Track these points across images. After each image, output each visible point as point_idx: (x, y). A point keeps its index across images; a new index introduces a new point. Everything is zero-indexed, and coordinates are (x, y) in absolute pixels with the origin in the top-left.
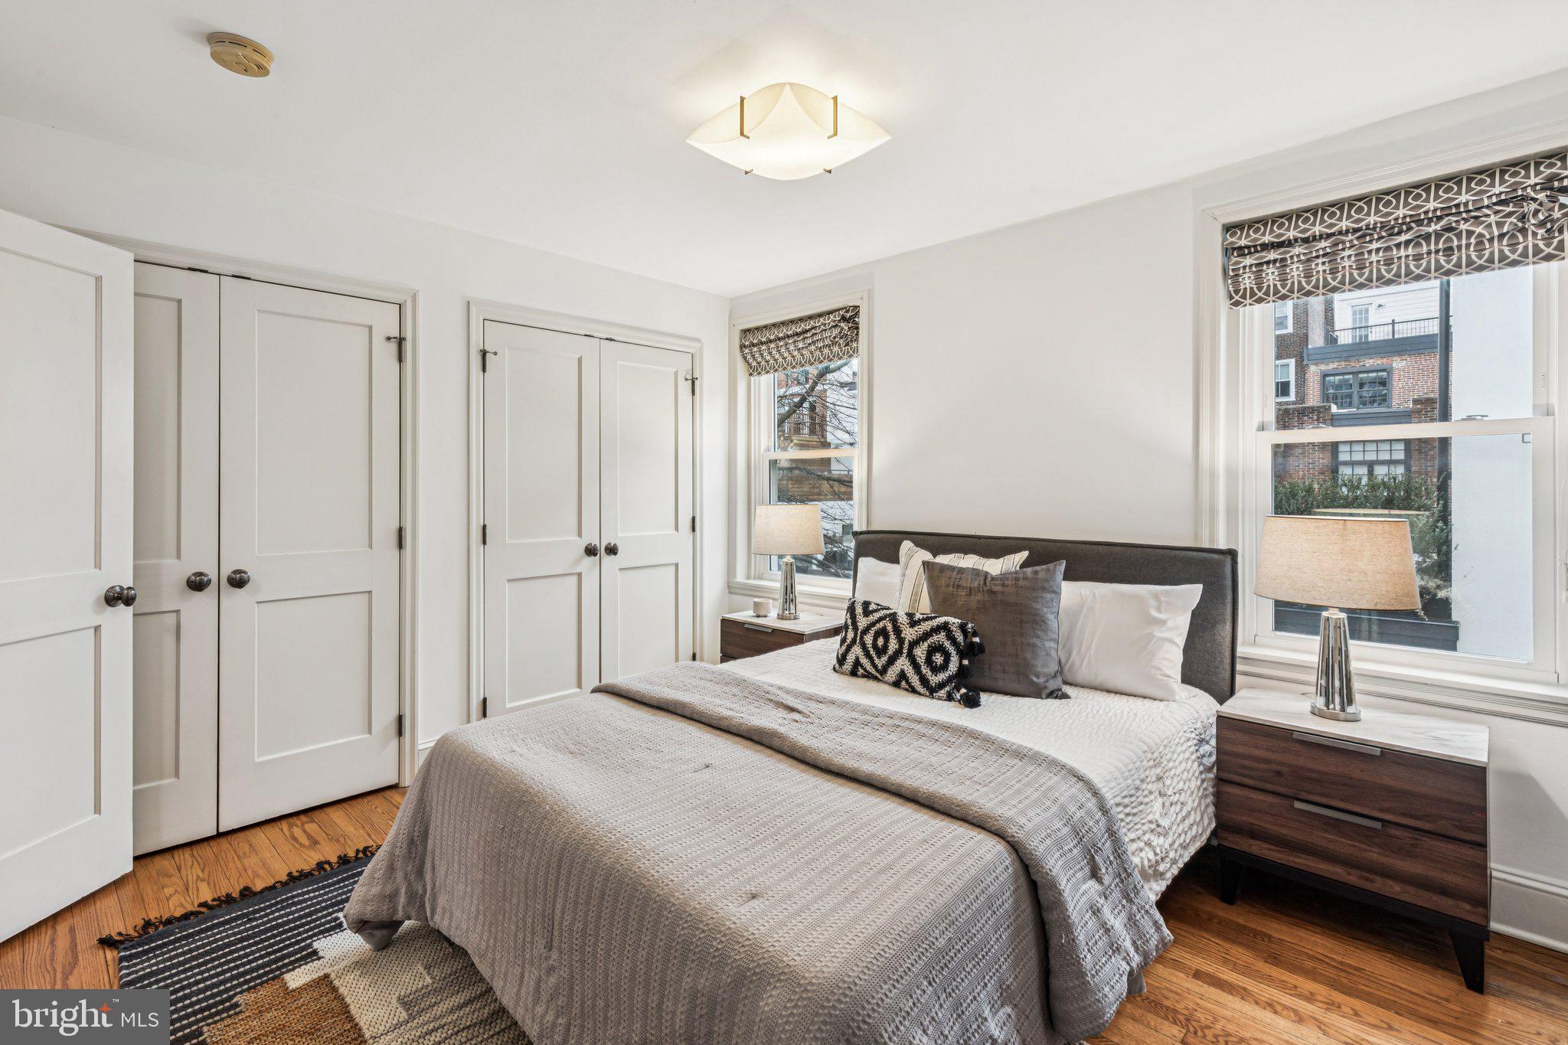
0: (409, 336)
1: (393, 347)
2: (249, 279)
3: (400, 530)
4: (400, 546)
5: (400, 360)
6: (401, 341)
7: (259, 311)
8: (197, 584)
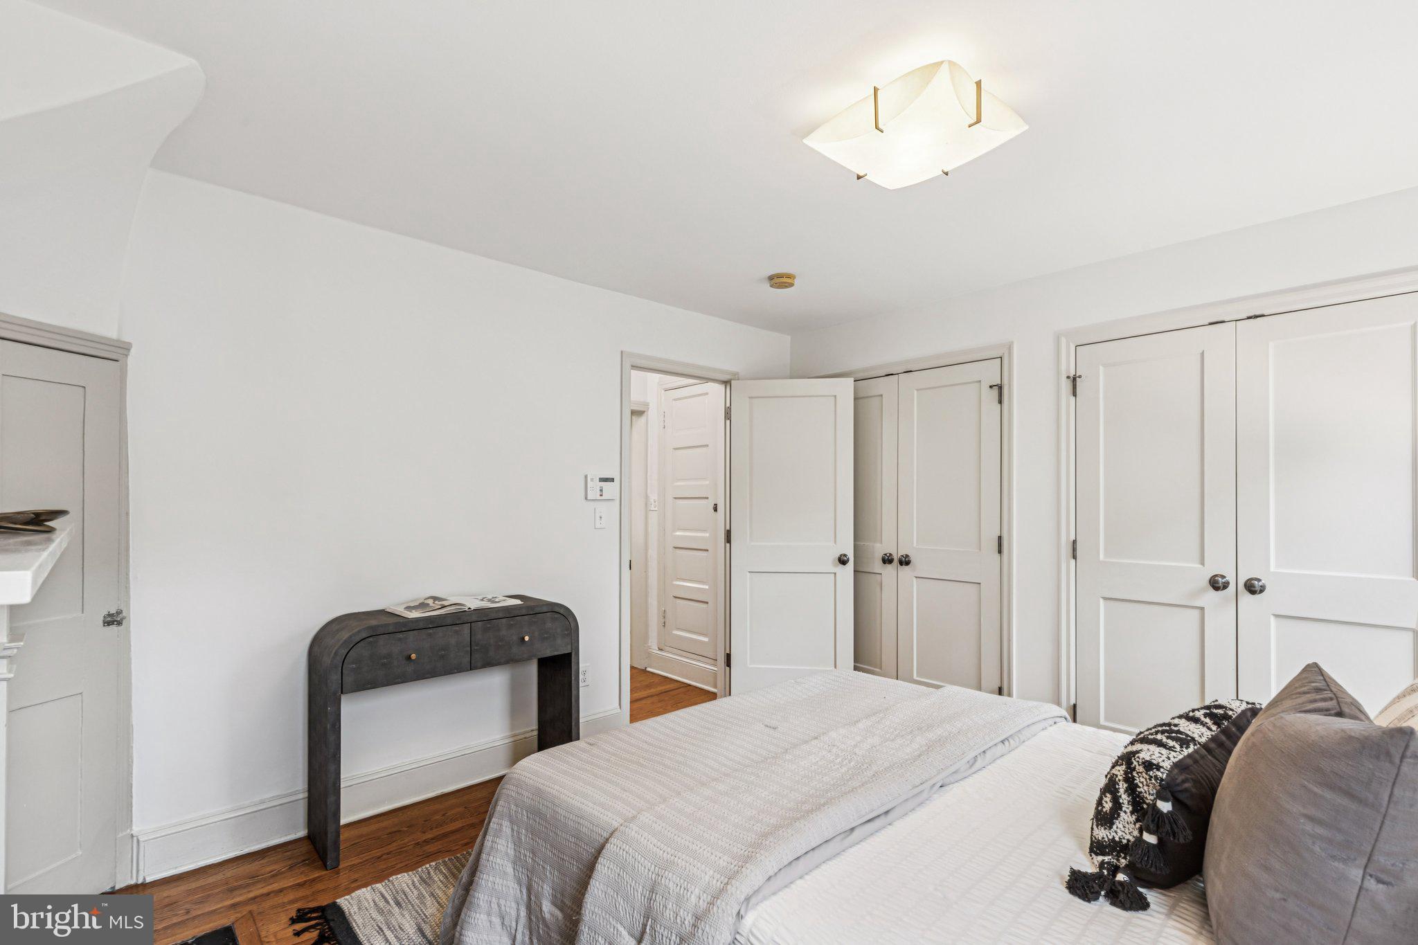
0: (1005, 381)
1: (995, 391)
2: (911, 371)
3: (1000, 538)
4: (1000, 552)
5: (1000, 402)
6: (1000, 388)
7: (917, 390)
8: (887, 560)
